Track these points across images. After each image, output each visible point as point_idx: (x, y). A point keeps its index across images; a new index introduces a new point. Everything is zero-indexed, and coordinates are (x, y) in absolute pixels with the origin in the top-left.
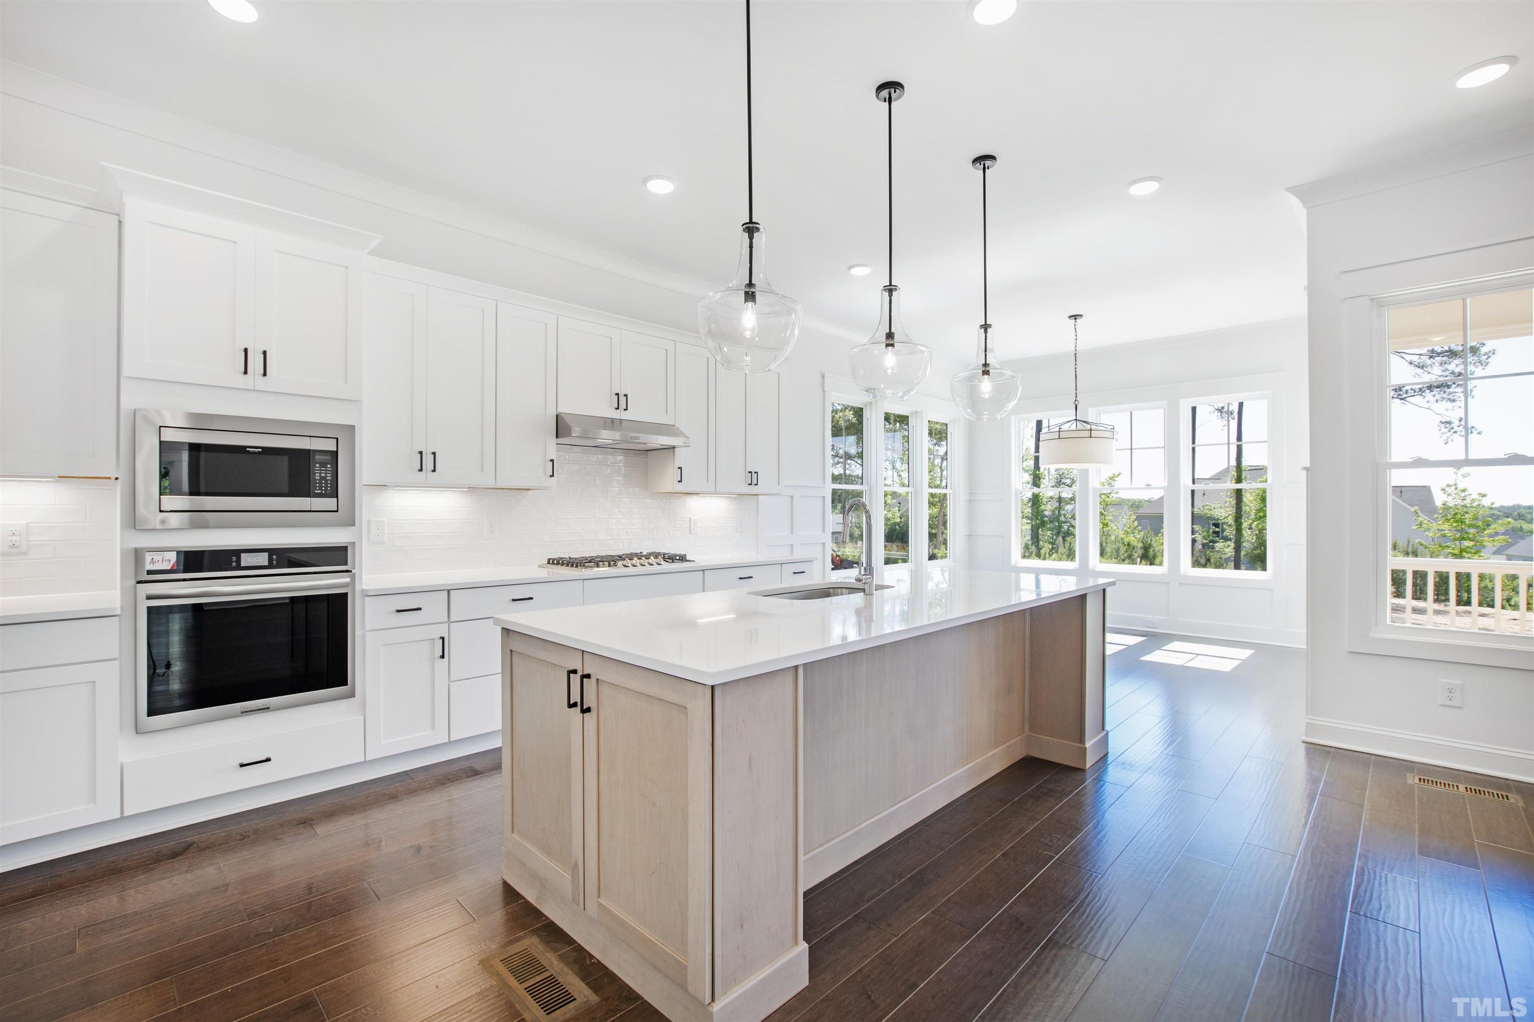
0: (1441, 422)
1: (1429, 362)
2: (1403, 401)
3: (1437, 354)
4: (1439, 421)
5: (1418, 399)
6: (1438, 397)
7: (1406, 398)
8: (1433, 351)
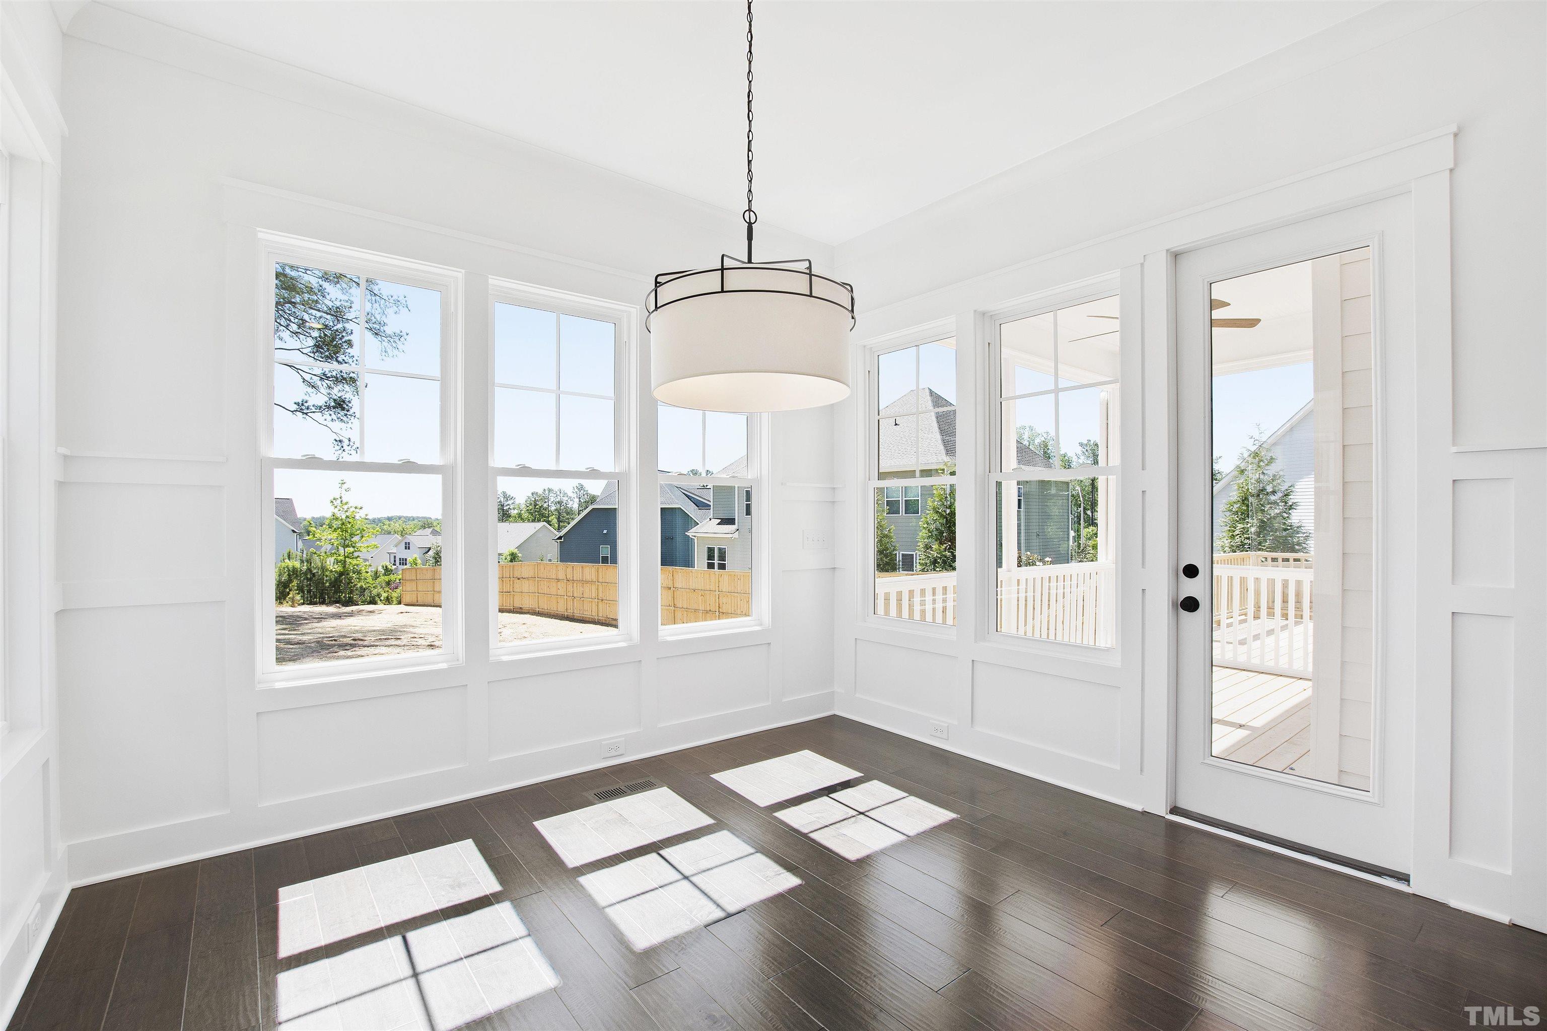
0: (335, 440)
1: (319, 383)
2: (305, 416)
3: (326, 377)
4: (334, 439)
5: (317, 416)
6: (334, 417)
7: (308, 413)
8: (324, 374)
